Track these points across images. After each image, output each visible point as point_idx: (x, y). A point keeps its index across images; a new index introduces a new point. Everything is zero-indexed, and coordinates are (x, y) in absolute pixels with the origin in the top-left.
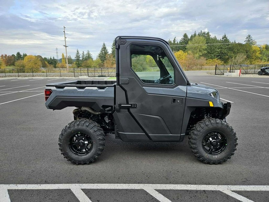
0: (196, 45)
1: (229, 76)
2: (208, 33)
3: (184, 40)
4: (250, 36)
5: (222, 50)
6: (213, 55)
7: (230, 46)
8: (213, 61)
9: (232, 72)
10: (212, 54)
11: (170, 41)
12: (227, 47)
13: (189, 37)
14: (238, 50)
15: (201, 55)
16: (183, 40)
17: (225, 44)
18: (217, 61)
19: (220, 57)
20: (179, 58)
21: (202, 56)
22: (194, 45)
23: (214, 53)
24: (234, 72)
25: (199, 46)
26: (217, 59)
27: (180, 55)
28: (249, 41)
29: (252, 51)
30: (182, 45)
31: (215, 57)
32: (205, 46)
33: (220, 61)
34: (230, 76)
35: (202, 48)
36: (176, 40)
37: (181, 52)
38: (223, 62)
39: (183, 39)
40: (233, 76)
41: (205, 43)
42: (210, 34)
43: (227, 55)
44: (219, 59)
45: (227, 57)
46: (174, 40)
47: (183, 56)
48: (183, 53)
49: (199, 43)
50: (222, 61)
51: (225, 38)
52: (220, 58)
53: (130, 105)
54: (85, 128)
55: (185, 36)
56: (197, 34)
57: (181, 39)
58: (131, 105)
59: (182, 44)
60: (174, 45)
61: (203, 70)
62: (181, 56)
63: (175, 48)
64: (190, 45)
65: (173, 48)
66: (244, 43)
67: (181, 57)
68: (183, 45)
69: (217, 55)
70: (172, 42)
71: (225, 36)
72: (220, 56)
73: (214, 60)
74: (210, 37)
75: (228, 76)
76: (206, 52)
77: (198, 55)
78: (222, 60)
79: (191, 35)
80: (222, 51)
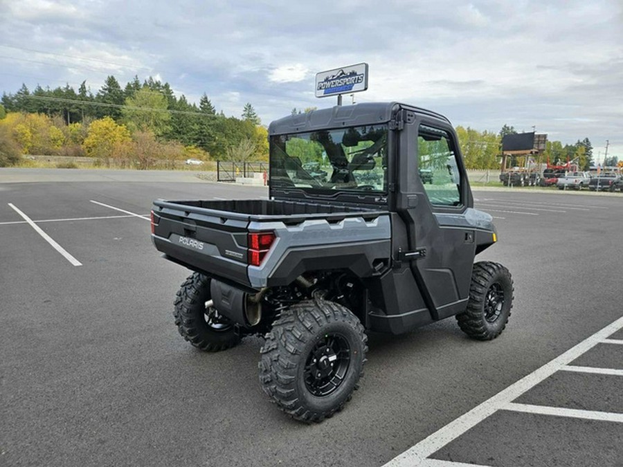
0: (146, 109)
1: (247, 185)
2: (167, 86)
3: (110, 92)
4: (250, 106)
5: (204, 128)
6: (185, 137)
7: (217, 122)
8: (187, 150)
9: (248, 177)
10: (184, 134)
11: (69, 88)
12: (212, 122)
13: (123, 87)
14: (233, 132)
15: (160, 133)
16: (107, 92)
17: (208, 115)
18: (195, 151)
19: (201, 143)
20: (106, 137)
21: (162, 136)
22: (140, 109)
23: (188, 132)
24: (252, 177)
25: (154, 114)
26: (196, 147)
27: (108, 129)
28: (249, 115)
29: (257, 136)
30: (105, 105)
31: (192, 141)
32: (166, 115)
33: (203, 152)
34: (249, 185)
35: (161, 118)
36: (87, 89)
37: (110, 122)
38: (208, 153)
39: (106, 89)
40: (253, 185)
41: (166, 108)
42: (170, 88)
43: (215, 141)
44: (199, 146)
45: (215, 144)
46: (80, 87)
47: (114, 132)
48: (115, 125)
49: (152, 106)
50: (206, 151)
51: (206, 104)
52: (202, 145)
53: (418, 253)
54: (341, 321)
55: (112, 82)
56: (142, 83)
57: (101, 89)
58: (419, 251)
59: (105, 102)
60: (82, 100)
61: (179, 169)
62: (111, 132)
63: (85, 108)
64: (129, 107)
65: (81, 107)
66: (241, 119)
67: (112, 134)
68: (109, 105)
69: (194, 139)
70: (77, 92)
71: (206, 98)
72: (200, 141)
73: (189, 147)
74: (173, 95)
75: (245, 185)
76: (170, 128)
77: (153, 134)
78: (205, 149)
79: (126, 84)
80: (204, 130)
